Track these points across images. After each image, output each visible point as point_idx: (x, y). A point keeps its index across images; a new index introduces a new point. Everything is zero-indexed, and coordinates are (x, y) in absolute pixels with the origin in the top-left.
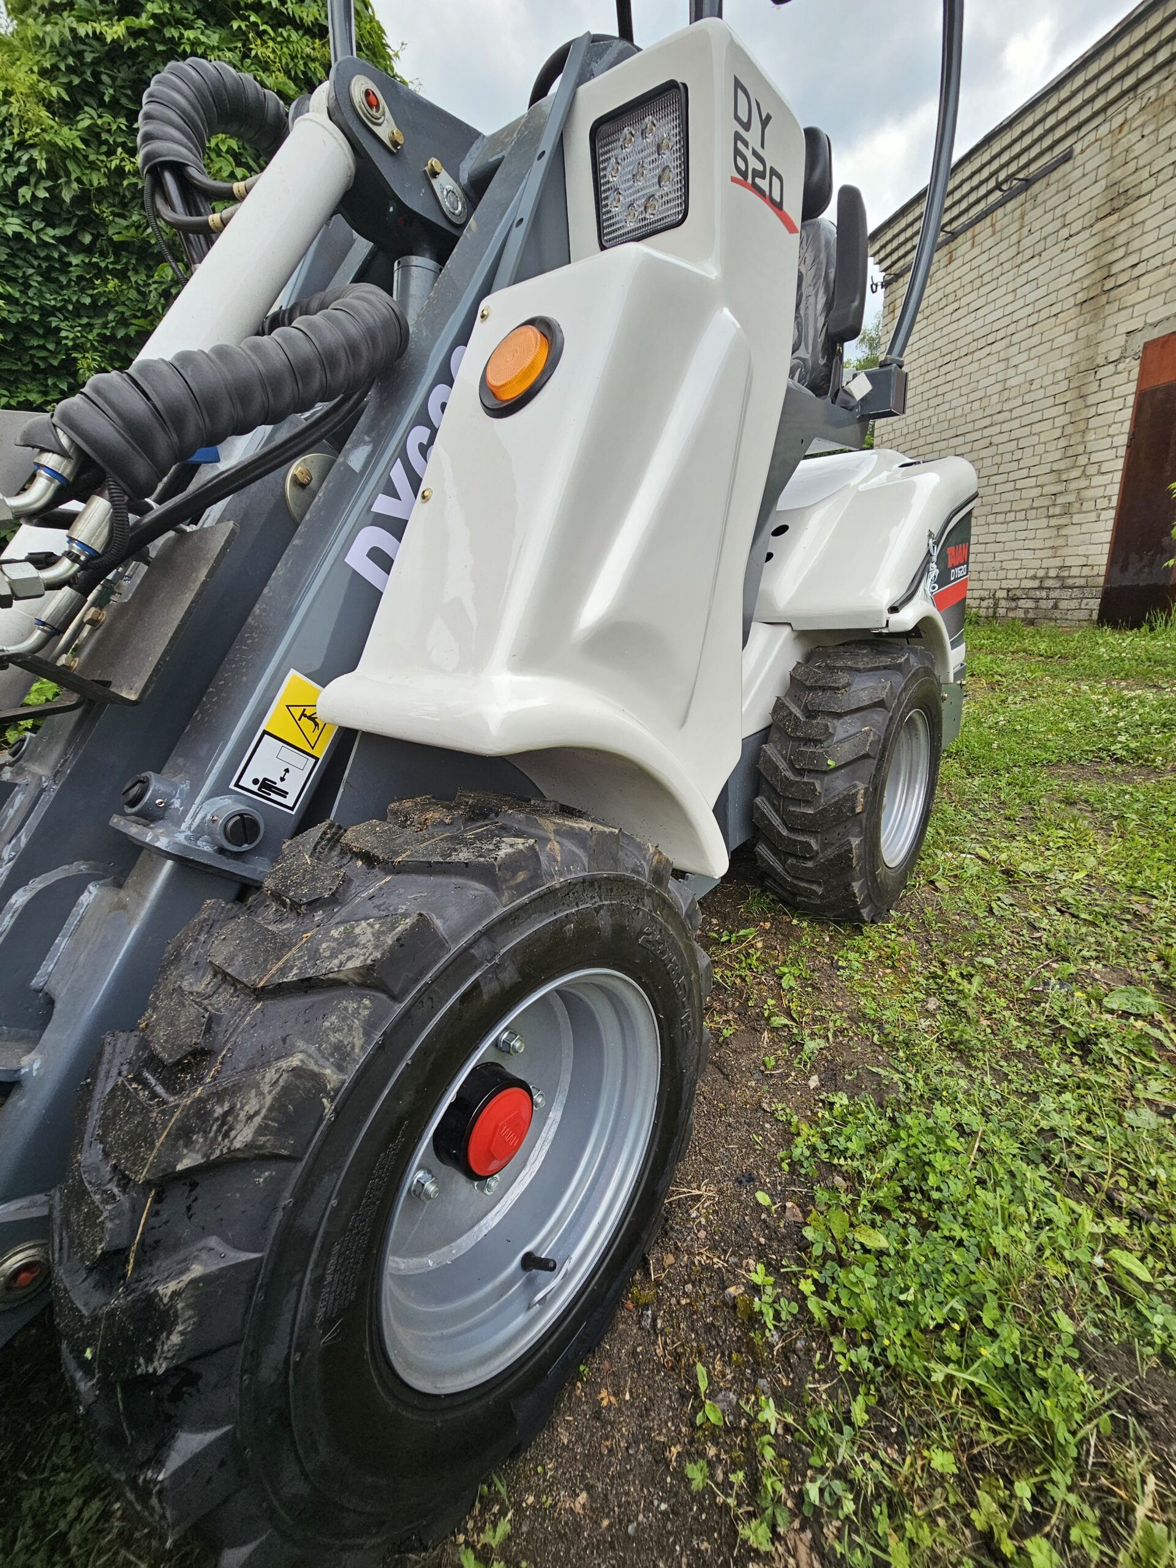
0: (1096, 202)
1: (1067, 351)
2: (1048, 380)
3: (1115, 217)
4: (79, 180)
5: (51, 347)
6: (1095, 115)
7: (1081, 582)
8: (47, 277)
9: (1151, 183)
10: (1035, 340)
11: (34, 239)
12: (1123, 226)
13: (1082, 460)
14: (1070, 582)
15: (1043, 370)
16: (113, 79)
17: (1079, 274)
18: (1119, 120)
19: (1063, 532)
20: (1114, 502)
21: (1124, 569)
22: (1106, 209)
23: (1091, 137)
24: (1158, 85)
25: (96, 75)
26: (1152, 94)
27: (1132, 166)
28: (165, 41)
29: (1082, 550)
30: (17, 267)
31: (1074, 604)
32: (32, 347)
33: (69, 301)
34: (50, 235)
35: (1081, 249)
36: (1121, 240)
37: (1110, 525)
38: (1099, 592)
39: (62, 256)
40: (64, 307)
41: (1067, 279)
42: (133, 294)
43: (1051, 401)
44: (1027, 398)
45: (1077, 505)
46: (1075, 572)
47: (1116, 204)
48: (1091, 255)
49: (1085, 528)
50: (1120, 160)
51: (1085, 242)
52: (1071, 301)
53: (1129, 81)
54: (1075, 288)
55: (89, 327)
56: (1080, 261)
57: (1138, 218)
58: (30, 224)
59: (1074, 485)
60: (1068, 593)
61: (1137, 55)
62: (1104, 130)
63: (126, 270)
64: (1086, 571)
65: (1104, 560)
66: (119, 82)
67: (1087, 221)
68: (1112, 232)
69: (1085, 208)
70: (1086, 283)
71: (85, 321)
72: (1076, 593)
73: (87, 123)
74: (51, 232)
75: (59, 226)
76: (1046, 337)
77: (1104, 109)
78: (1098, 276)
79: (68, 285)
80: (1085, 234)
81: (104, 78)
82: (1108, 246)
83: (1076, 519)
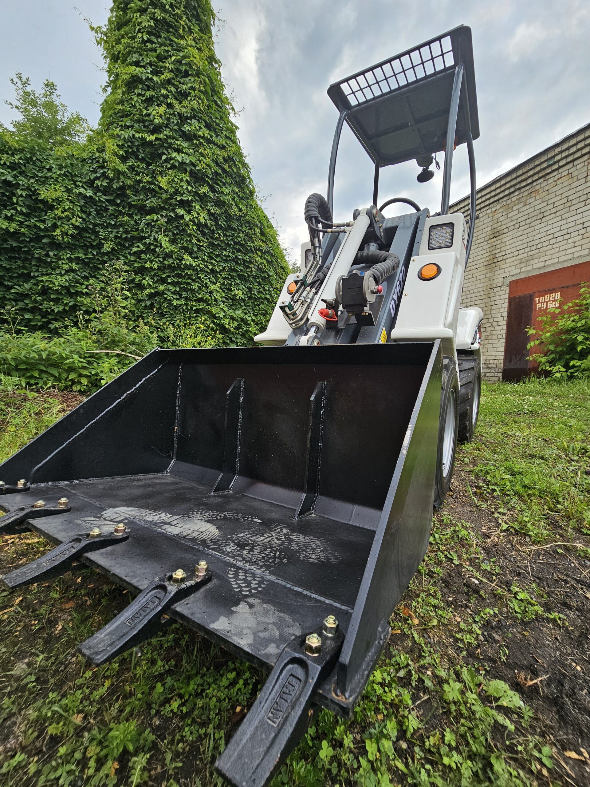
0: (488, 233)
1: (482, 281)
2: (476, 291)
3: (495, 239)
4: (123, 182)
5: (93, 237)
6: (485, 206)
7: (494, 366)
8: (98, 213)
9: (506, 230)
10: (470, 276)
11: (97, 199)
12: (499, 242)
13: (491, 320)
14: (490, 366)
15: (474, 287)
16: (144, 151)
17: (484, 256)
18: (494, 209)
19: (486, 346)
20: (504, 336)
21: (510, 361)
22: (492, 236)
23: (485, 213)
24: (506, 201)
25: (138, 150)
26: (504, 203)
27: (500, 224)
28: (167, 143)
29: (493, 354)
30: (87, 208)
31: (492, 375)
32: (86, 237)
33: (106, 222)
34: (103, 198)
35: (484, 248)
36: (498, 247)
37: (503, 345)
38: (501, 370)
39: (107, 205)
40: (103, 224)
41: (481, 257)
42: (133, 223)
43: (477, 298)
44: (468, 296)
45: (490, 337)
46: (491, 362)
47: (496, 235)
48: (488, 250)
49: (494, 345)
50: (496, 221)
51: (486, 245)
52: (482, 265)
53: (496, 198)
54: (483, 260)
55: (111, 232)
56: (485, 251)
57: (504, 240)
58: (96, 194)
59: (488, 329)
60: (489, 370)
61: (498, 191)
62: (489, 211)
63: (132, 214)
64: (496, 362)
65: (502, 358)
66: (146, 152)
67: (486, 238)
68: (495, 244)
69: (485, 235)
70: (487, 259)
71: (110, 230)
72: (493, 370)
73: (131, 164)
74: (104, 197)
75: (108, 195)
76: (474, 275)
77: (489, 205)
78: (491, 257)
79: (106, 217)
80: (486, 243)
81: (141, 151)
82: (494, 248)
83: (490, 342)
